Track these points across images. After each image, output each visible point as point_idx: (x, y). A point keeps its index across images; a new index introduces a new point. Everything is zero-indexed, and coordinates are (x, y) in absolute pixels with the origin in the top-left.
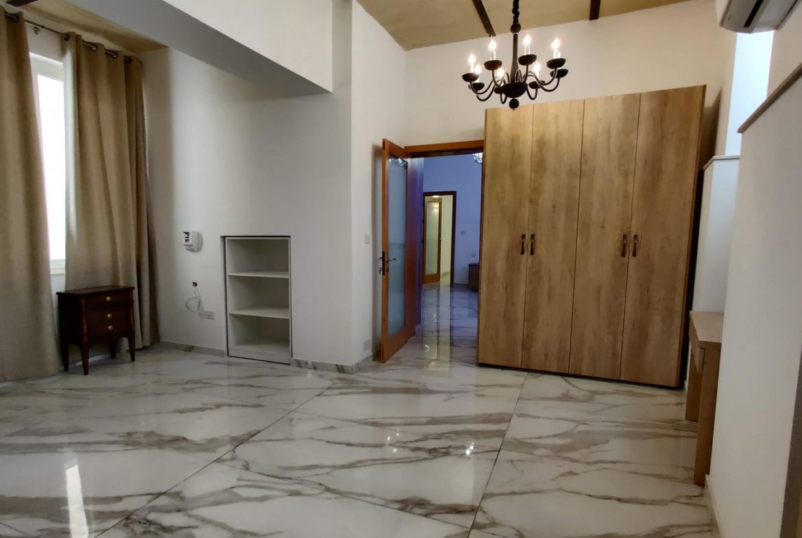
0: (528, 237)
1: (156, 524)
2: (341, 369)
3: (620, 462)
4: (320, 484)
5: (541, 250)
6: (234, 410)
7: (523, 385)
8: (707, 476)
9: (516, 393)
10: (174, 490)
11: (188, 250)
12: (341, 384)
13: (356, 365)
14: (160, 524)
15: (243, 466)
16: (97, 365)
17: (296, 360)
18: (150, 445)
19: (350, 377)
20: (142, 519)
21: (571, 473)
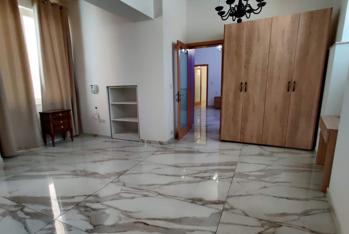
0: (244, 84)
1: (89, 207)
2: (161, 143)
3: (287, 182)
4: (156, 192)
5: (249, 89)
6: (116, 161)
7: (241, 149)
8: (327, 188)
9: (238, 153)
10: (95, 194)
11: (93, 93)
12: (161, 150)
13: (167, 141)
14: (91, 208)
15: (123, 184)
16: (59, 143)
17: (142, 140)
18: (83, 176)
19: (165, 146)
20: (83, 206)
21: (265, 187)
